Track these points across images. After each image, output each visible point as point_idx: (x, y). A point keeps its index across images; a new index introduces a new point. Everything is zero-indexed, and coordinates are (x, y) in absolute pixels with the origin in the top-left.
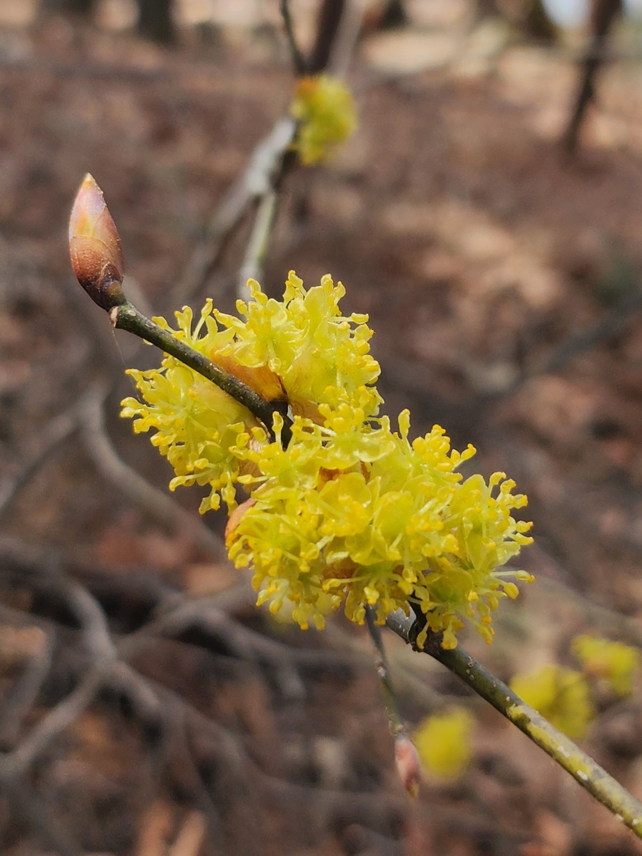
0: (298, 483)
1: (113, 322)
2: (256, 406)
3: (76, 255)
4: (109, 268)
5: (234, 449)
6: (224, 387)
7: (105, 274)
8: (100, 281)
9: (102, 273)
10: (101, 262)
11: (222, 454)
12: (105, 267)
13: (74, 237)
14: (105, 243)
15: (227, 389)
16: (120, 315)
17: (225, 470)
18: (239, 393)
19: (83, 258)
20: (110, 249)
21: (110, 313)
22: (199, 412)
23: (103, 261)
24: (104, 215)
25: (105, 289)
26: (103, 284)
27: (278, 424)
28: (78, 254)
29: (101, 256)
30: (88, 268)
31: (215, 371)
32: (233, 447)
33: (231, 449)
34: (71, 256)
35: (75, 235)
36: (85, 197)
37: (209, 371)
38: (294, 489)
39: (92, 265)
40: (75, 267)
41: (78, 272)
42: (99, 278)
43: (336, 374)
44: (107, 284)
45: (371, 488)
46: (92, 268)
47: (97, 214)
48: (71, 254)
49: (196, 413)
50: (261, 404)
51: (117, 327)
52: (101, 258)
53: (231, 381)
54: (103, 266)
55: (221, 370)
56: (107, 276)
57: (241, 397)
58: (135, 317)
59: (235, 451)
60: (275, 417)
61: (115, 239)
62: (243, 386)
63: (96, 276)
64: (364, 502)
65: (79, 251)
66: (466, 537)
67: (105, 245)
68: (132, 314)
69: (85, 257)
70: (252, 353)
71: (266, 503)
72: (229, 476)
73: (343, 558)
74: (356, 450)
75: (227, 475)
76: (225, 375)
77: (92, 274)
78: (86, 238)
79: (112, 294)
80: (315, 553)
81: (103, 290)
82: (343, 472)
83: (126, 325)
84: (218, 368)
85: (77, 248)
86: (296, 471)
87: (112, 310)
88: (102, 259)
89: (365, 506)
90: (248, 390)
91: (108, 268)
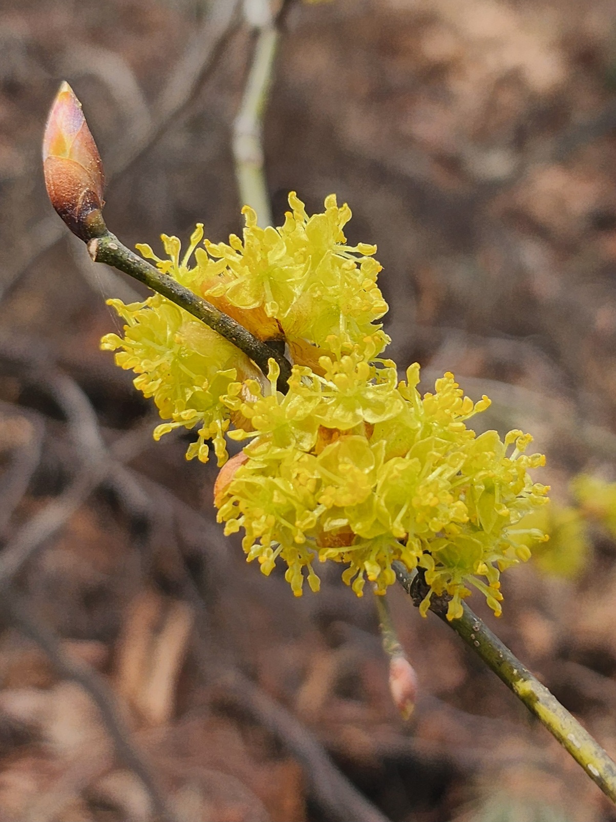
0: (295, 441)
1: (92, 255)
2: (249, 348)
3: (51, 179)
4: (88, 196)
5: (224, 398)
6: (215, 328)
7: (83, 202)
8: (77, 210)
9: (80, 201)
10: (79, 189)
11: (211, 401)
12: (83, 193)
13: (48, 158)
14: (83, 166)
15: (218, 329)
16: (100, 248)
17: (215, 418)
18: (231, 334)
19: (58, 183)
20: (89, 172)
21: (89, 245)
22: (187, 355)
23: (81, 187)
24: (82, 133)
25: (82, 219)
26: (81, 212)
27: (274, 373)
28: (52, 178)
29: (79, 181)
30: (64, 195)
31: (205, 310)
32: (224, 396)
33: (221, 398)
34: (46, 179)
35: (50, 155)
36: (61, 112)
37: (198, 310)
38: (290, 449)
39: (69, 192)
40: (50, 192)
41: (53, 197)
42: (76, 206)
43: (339, 315)
44: (86, 212)
45: (375, 451)
46: (70, 195)
47: (74, 131)
48: (46, 176)
49: (183, 356)
50: (255, 346)
51: (96, 261)
52: (79, 183)
53: (222, 321)
54: (81, 192)
55: (212, 308)
56: (85, 204)
57: (234, 339)
58: (117, 250)
59: (226, 401)
60: (271, 365)
61: (95, 161)
62: (236, 326)
63: (73, 204)
64: (368, 467)
65: (54, 174)
66: (478, 500)
67: (83, 168)
68: (112, 247)
69: (61, 182)
70: (246, 290)
71: (258, 461)
72: (219, 425)
73: (341, 526)
74: (359, 408)
75: (217, 424)
76: (216, 315)
77: (68, 202)
78: (62, 160)
79: (91, 225)
80: (312, 522)
81: (81, 220)
82: (344, 433)
83: (106, 259)
84: (209, 307)
85: (52, 170)
86: (293, 428)
87: (91, 242)
88: (80, 185)
89: (367, 471)
90: (242, 331)
91: (86, 195)
